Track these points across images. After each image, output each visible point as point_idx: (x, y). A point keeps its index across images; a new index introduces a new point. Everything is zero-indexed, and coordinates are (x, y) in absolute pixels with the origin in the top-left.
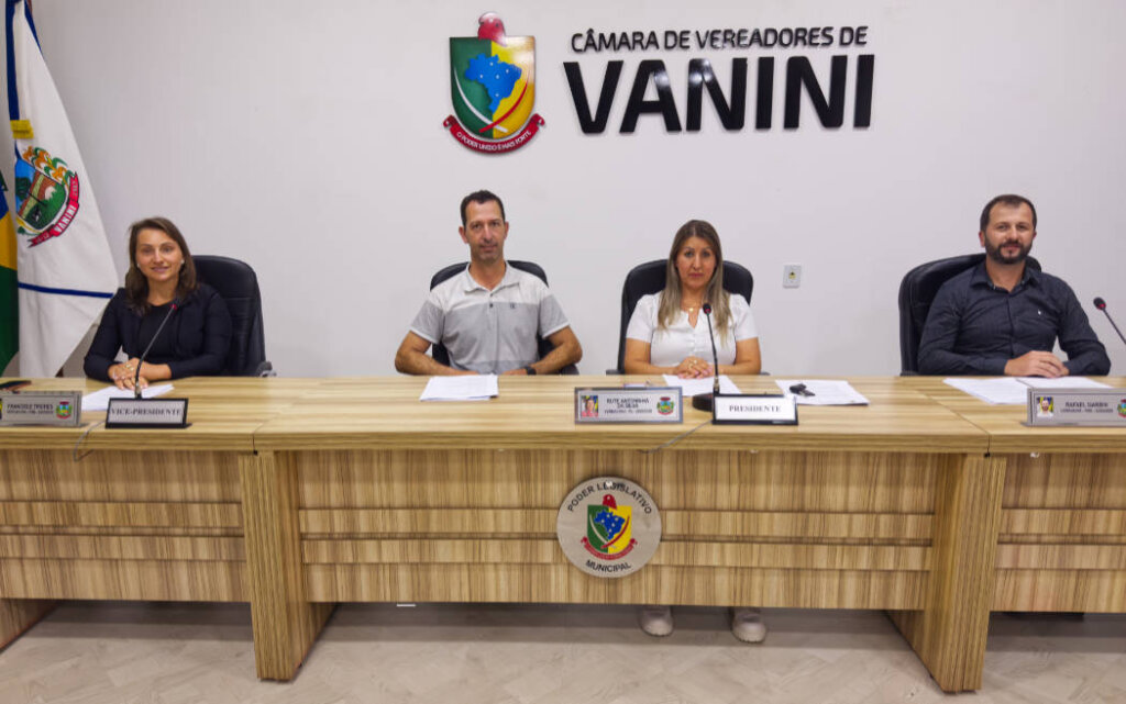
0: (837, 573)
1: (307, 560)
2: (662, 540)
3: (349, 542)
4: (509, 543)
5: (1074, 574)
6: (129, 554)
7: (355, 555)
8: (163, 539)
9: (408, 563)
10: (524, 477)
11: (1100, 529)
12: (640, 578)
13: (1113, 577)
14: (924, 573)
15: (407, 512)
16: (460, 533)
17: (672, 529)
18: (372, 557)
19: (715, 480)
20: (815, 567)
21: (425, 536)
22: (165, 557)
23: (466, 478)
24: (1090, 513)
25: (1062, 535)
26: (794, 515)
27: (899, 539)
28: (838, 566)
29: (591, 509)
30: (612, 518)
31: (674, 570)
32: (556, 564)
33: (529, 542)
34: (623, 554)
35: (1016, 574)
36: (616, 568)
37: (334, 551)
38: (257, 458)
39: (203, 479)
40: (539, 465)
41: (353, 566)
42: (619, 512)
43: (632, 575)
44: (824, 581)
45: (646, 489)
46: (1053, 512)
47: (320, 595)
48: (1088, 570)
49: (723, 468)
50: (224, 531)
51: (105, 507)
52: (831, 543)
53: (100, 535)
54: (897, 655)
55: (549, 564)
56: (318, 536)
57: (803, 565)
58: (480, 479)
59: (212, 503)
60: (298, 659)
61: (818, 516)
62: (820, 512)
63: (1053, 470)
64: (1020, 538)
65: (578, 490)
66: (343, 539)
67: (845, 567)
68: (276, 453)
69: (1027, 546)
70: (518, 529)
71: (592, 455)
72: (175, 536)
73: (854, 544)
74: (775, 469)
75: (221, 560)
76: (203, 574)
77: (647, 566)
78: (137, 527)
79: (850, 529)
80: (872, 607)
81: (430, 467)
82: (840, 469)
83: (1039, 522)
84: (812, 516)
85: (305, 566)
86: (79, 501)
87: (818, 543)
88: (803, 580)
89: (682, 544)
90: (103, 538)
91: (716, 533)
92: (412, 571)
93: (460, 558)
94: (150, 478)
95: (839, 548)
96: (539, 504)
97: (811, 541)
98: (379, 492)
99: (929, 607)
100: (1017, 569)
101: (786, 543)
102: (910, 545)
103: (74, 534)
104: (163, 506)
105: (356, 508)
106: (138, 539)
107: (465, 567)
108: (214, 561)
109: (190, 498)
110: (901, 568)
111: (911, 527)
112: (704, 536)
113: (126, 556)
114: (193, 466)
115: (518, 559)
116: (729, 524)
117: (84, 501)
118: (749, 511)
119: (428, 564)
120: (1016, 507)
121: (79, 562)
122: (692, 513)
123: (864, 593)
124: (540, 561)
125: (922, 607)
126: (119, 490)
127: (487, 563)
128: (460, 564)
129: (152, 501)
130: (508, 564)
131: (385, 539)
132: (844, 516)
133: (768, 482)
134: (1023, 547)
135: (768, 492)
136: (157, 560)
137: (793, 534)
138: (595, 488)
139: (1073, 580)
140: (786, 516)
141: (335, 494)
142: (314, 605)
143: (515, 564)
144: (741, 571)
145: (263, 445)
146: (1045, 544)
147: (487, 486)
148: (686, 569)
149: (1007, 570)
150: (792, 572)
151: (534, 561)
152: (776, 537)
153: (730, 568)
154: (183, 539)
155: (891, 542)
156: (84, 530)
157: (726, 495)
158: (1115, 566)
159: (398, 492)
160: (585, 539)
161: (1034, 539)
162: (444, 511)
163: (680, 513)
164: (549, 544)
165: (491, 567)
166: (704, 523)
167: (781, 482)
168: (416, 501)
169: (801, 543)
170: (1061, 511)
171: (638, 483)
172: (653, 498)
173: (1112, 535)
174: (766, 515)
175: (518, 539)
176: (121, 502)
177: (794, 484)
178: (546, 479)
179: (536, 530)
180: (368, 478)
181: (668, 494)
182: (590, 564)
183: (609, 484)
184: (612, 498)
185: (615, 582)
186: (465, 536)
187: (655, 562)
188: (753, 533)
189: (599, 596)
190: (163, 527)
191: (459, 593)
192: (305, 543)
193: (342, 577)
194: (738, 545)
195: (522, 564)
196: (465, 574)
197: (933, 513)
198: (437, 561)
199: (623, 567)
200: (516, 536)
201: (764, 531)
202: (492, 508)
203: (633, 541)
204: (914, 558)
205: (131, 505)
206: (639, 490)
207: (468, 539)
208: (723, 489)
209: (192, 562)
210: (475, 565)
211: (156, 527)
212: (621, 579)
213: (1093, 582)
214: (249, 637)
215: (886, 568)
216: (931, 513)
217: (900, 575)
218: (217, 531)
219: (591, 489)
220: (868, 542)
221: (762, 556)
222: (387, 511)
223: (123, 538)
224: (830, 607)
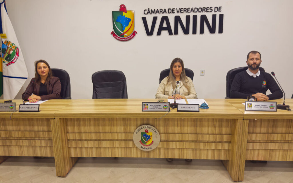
0: (206, 150)
1: (69, 146)
2: (160, 141)
3: (80, 142)
4: (121, 142)
5: (269, 151)
6: (25, 145)
7: (82, 145)
8: (33, 141)
9: (95, 147)
10: (125, 125)
11: (275, 139)
12: (155, 151)
13: (280, 151)
14: (229, 150)
15: (95, 134)
16: (109, 139)
17: (163, 139)
18: (86, 146)
19: (174, 126)
20: (200, 148)
21: (99, 140)
22: (34, 145)
23: (110, 125)
24: (273, 135)
25: (265, 140)
26: (194, 135)
27: (222, 141)
28: (206, 148)
29: (142, 133)
30: (147, 136)
31: (164, 149)
32: (133, 147)
33: (126, 142)
34: (150, 145)
35: (253, 151)
36: (148, 148)
37: (76, 144)
38: (55, 120)
39: (43, 125)
40: (129, 122)
41: (81, 148)
42: (149, 134)
43: (153, 150)
44: (203, 152)
45: (156, 128)
46: (263, 134)
47: (73, 155)
48: (272, 150)
49: (176, 123)
50: (48, 139)
51: (18, 133)
52: (204, 142)
53: (17, 139)
54: (223, 172)
55: (131, 147)
56: (72, 140)
57: (197, 148)
58: (114, 126)
59: (45, 131)
60: (67, 172)
61: (200, 135)
62: (201, 134)
63: (263, 123)
64: (254, 141)
65: (139, 128)
66: (78, 141)
67: (208, 148)
68: (60, 119)
69: (256, 143)
70: (123, 138)
71: (142, 119)
72: (36, 140)
73: (210, 143)
74: (189, 123)
75: (48, 146)
76: (43, 150)
77: (157, 148)
78: (26, 138)
79: (209, 139)
80: (215, 159)
81: (101, 122)
82: (206, 123)
83: (259, 137)
84: (199, 135)
85: (69, 148)
86: (12, 131)
87: (201, 142)
88: (197, 152)
89: (166, 142)
90: (18, 140)
91: (174, 139)
92: (96, 149)
93: (108, 146)
94: (30, 125)
95: (206, 144)
96: (129, 132)
97: (199, 141)
98: (87, 129)
99: (230, 159)
100: (254, 149)
101: (192, 142)
102: (225, 143)
103: (11, 139)
104: (33, 132)
105: (82, 133)
106: (27, 141)
107: (110, 148)
108: (46, 146)
109: (40, 130)
110: (223, 149)
111: (225, 138)
112: (171, 140)
113: (24, 145)
114: (41, 122)
115: (123, 146)
116: (178, 137)
117: (13, 131)
118: (183, 134)
119: (101, 147)
120: (253, 133)
121: (12, 147)
122: (168, 134)
123: (213, 155)
124: (129, 147)
125: (229, 159)
126: (22, 128)
127: (115, 147)
128: (109, 147)
129: (30, 131)
130: (121, 147)
131: (89, 141)
132: (207, 135)
133: (188, 126)
134: (255, 143)
135: (188, 129)
136: (32, 146)
137: (194, 140)
138: (143, 128)
139: (269, 152)
140: (192, 135)
141: (76, 129)
142: (72, 158)
143: (123, 147)
144: (181, 149)
145: (56, 117)
146: (261, 143)
147: (115, 128)
148: (167, 149)
149: (251, 149)
150: (194, 150)
151: (128, 147)
152: (190, 141)
153: (178, 148)
154: (38, 141)
155: (220, 142)
156: (13, 138)
157: (177, 129)
158: (280, 149)
159: (93, 129)
160: (140, 141)
161: (258, 141)
162: (104, 134)
163: (165, 134)
164: (131, 142)
165: (117, 148)
166: (171, 137)
167: (191, 126)
168: (97, 131)
169: (196, 142)
170: (265, 134)
171: (154, 126)
172: (158, 131)
173: (279, 141)
174: (187, 135)
175: (123, 141)
176: (22, 131)
177: (194, 126)
178: (130, 125)
179: (128, 139)
180: (85, 125)
181: (162, 129)
182: (142, 147)
183: (146, 127)
184: (147, 130)
185: (149, 152)
186: (110, 140)
187: (159, 147)
188: (183, 140)
189: (145, 156)
190: (33, 138)
191: (109, 155)
192: (69, 142)
193: (78, 150)
194: (180, 143)
195: (125, 147)
196: (110, 150)
197: (231, 135)
198: (103, 146)
199: (150, 148)
200: (123, 140)
201: (187, 139)
202: (117, 133)
203: (153, 141)
204: (226, 146)
205: (25, 132)
206: (154, 128)
207: (110, 141)
208: (176, 128)
209: (41, 147)
210: (112, 148)
211: (32, 138)
212: (150, 151)
213: (274, 153)
214: (54, 166)
215: (219, 149)
216: (230, 134)
217: (223, 151)
218: (47, 139)
219: (142, 128)
220: (214, 142)
221: (186, 145)
222: (90, 134)
223: (23, 140)
224: (205, 159)
